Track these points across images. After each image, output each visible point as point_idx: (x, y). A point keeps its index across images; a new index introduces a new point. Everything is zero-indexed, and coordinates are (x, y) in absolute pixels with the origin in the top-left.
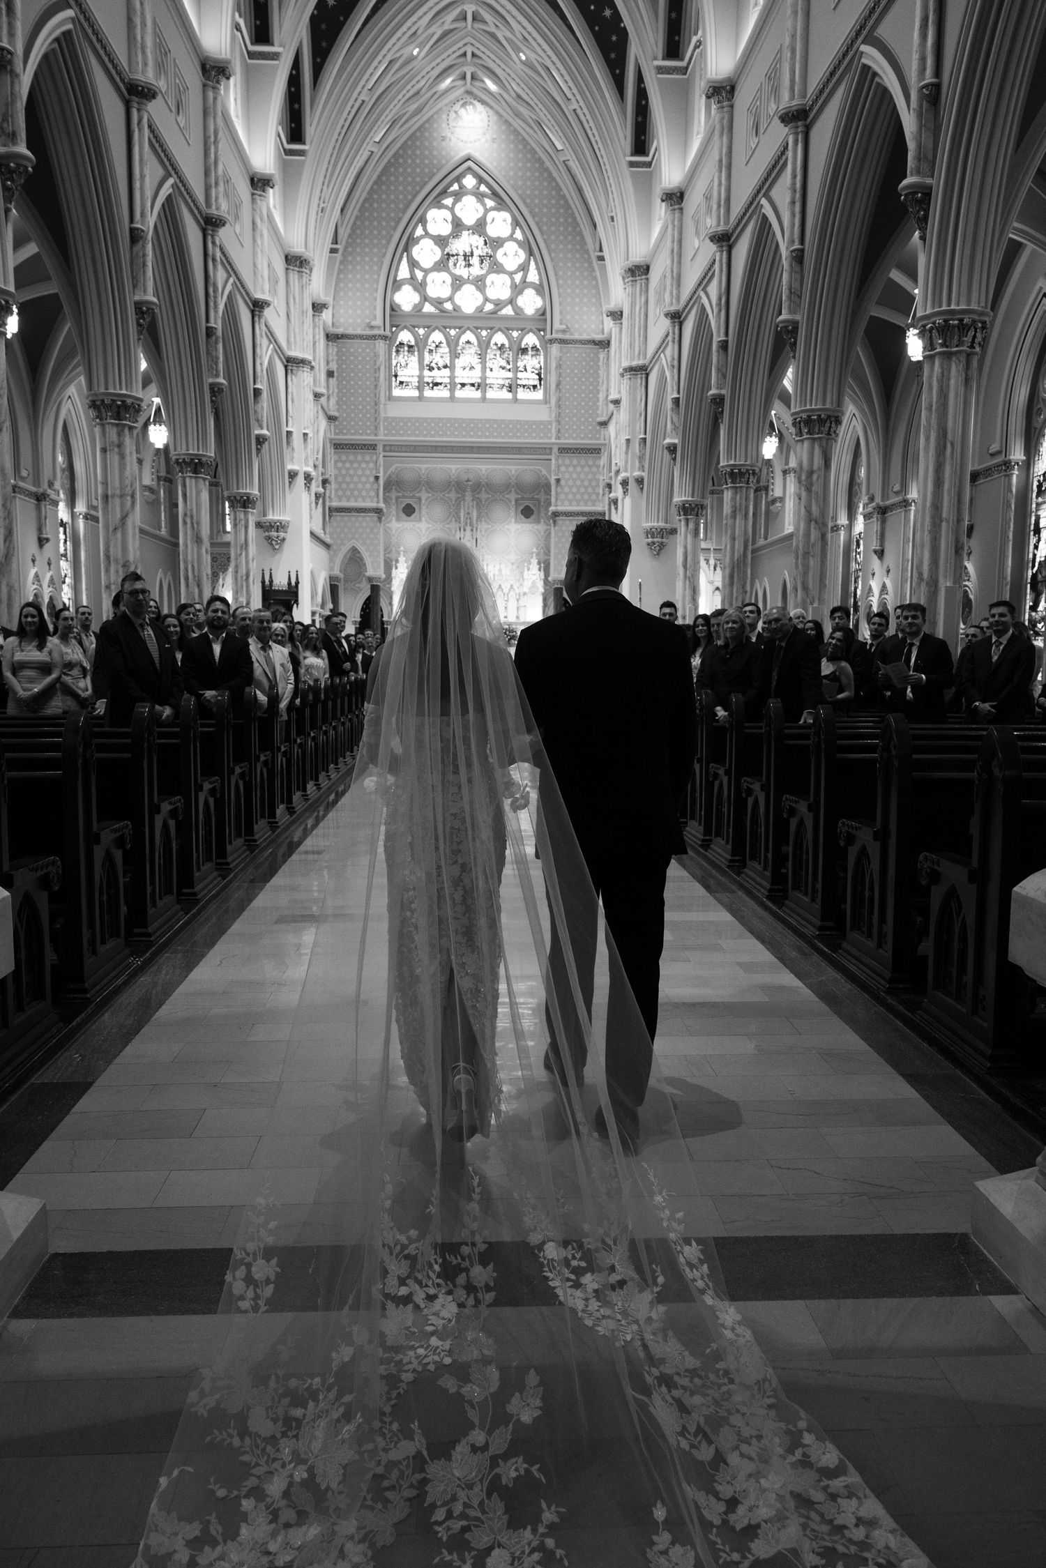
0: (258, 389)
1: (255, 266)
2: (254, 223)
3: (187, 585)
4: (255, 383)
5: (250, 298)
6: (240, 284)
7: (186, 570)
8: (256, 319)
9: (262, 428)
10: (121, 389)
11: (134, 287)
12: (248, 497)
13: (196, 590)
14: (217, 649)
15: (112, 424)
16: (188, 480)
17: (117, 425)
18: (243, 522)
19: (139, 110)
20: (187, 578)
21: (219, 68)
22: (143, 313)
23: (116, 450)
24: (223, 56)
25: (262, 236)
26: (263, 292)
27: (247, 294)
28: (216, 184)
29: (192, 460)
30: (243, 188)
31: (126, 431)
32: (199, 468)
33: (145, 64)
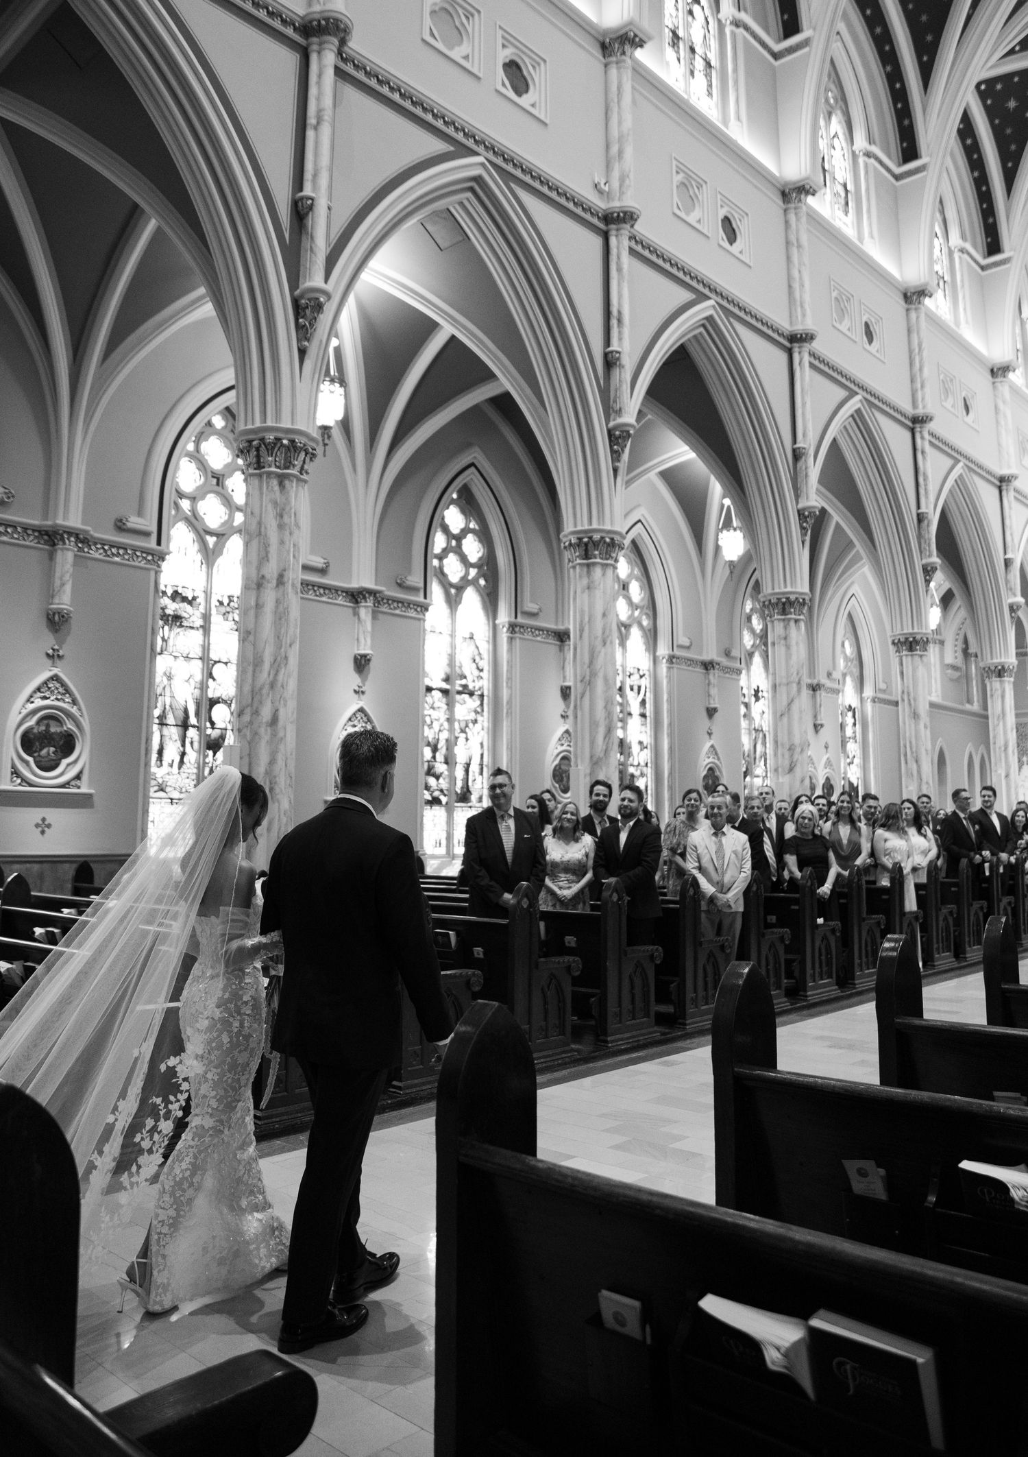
0: (1009, 559)
1: (999, 445)
2: (996, 408)
3: (906, 763)
4: (1005, 553)
5: (994, 476)
6: (975, 467)
7: (905, 747)
8: (1004, 493)
9: (1015, 595)
10: (786, 587)
11: (797, 497)
12: (1003, 667)
13: (915, 766)
14: (623, 837)
15: (779, 620)
16: (904, 658)
17: (784, 620)
18: (999, 692)
19: (800, 353)
20: (906, 755)
21: (919, 292)
22: (806, 517)
23: (783, 642)
24: (922, 281)
25: (1005, 416)
26: (1009, 467)
27: (989, 472)
28: (922, 387)
29: (907, 639)
30: (979, 382)
31: (792, 623)
32: (914, 645)
33: (804, 315)
